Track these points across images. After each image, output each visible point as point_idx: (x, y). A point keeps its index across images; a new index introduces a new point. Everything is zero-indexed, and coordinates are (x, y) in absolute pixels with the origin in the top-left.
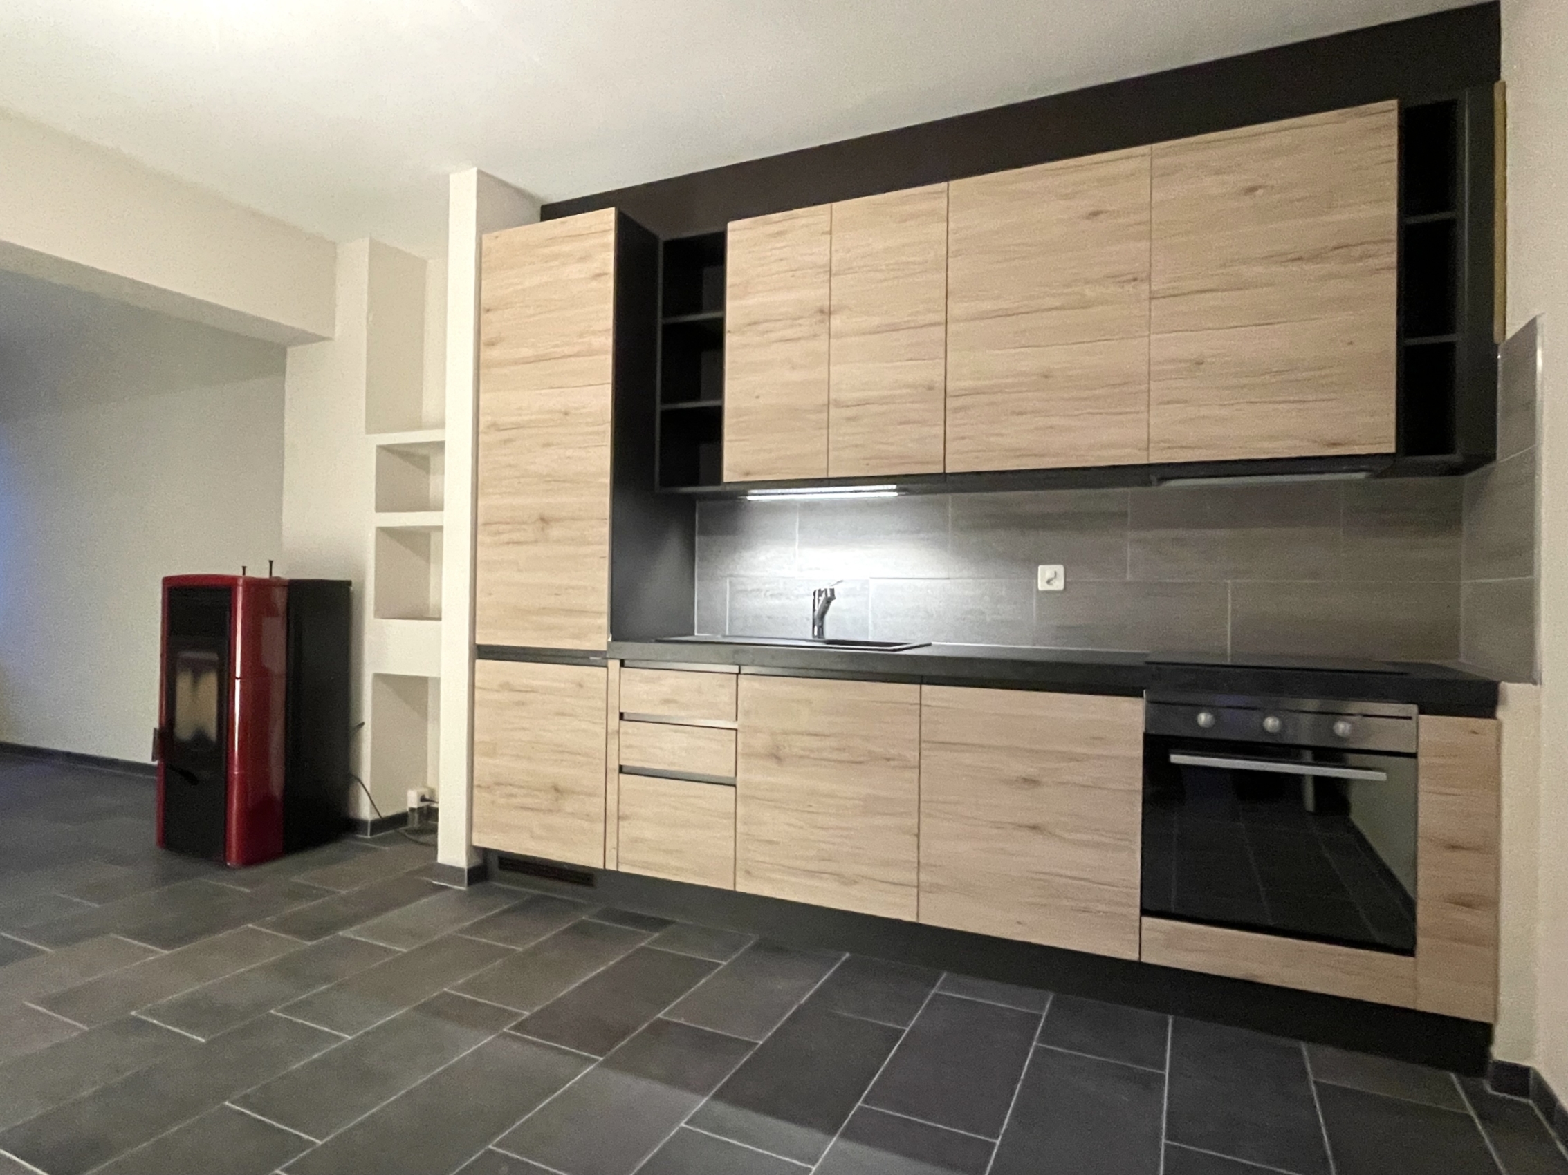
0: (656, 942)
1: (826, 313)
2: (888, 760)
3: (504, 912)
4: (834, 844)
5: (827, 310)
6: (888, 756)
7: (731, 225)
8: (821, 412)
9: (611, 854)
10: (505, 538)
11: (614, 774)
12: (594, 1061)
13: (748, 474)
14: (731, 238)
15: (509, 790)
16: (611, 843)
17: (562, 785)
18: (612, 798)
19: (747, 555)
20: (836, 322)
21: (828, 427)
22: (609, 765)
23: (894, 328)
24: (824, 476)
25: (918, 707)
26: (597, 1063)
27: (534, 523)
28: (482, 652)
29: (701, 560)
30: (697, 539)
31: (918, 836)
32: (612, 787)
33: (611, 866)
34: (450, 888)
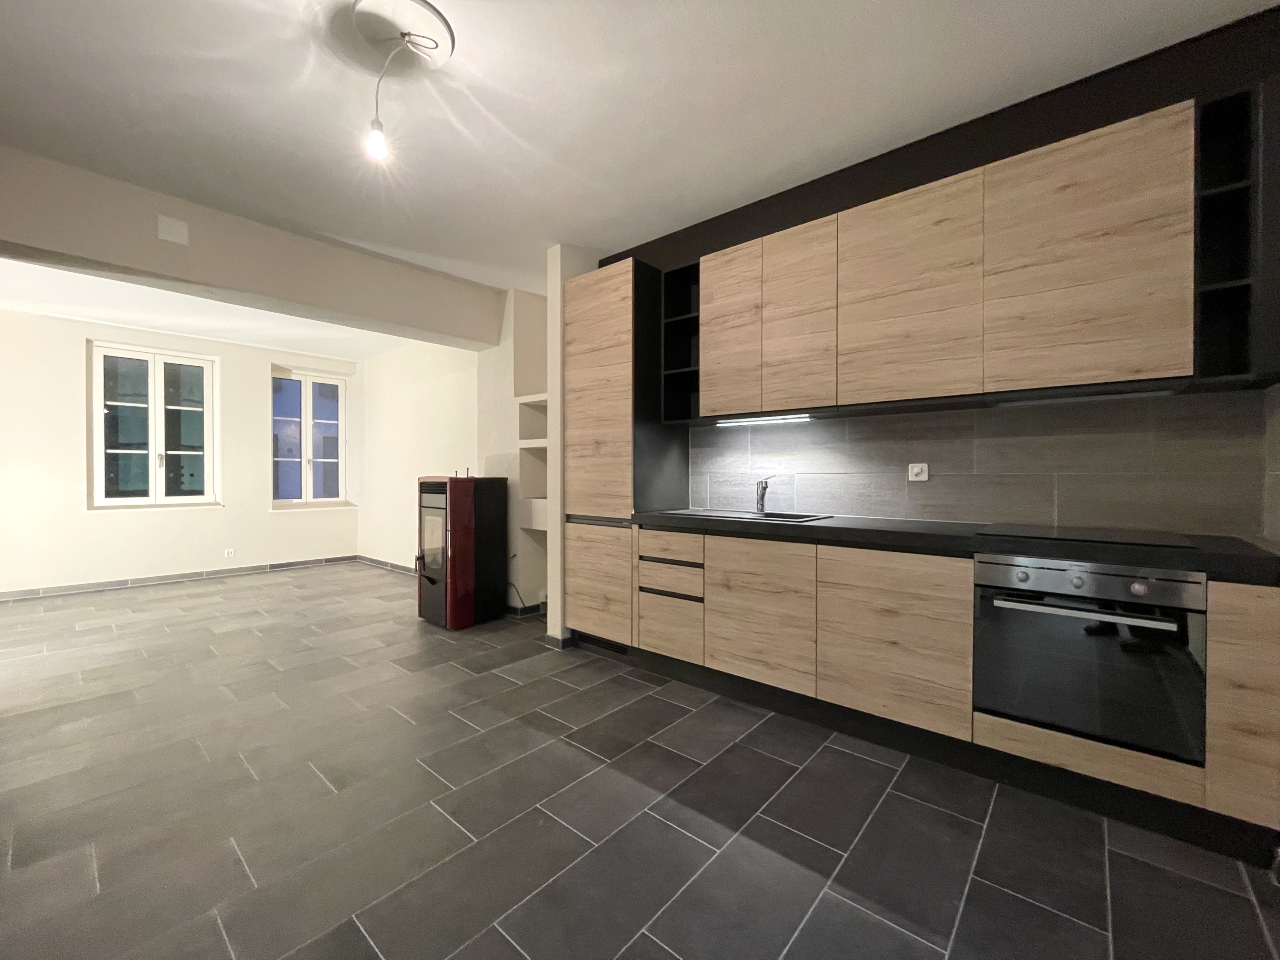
0: (656, 693)
1: (759, 307)
2: (796, 592)
3: (579, 667)
4: (763, 643)
5: (760, 306)
6: (796, 590)
7: (702, 259)
8: (757, 371)
9: (636, 638)
10: (578, 454)
11: (637, 592)
12: (606, 762)
13: (714, 411)
14: (702, 267)
15: (582, 597)
16: (635, 632)
17: (610, 596)
18: (636, 605)
19: (719, 459)
20: (766, 313)
21: (762, 380)
22: (634, 586)
23: (802, 314)
24: (759, 411)
25: (815, 559)
26: (606, 764)
27: (593, 444)
28: (568, 519)
29: (693, 464)
30: (690, 450)
31: (816, 642)
32: (635, 599)
33: (636, 645)
34: (552, 650)
